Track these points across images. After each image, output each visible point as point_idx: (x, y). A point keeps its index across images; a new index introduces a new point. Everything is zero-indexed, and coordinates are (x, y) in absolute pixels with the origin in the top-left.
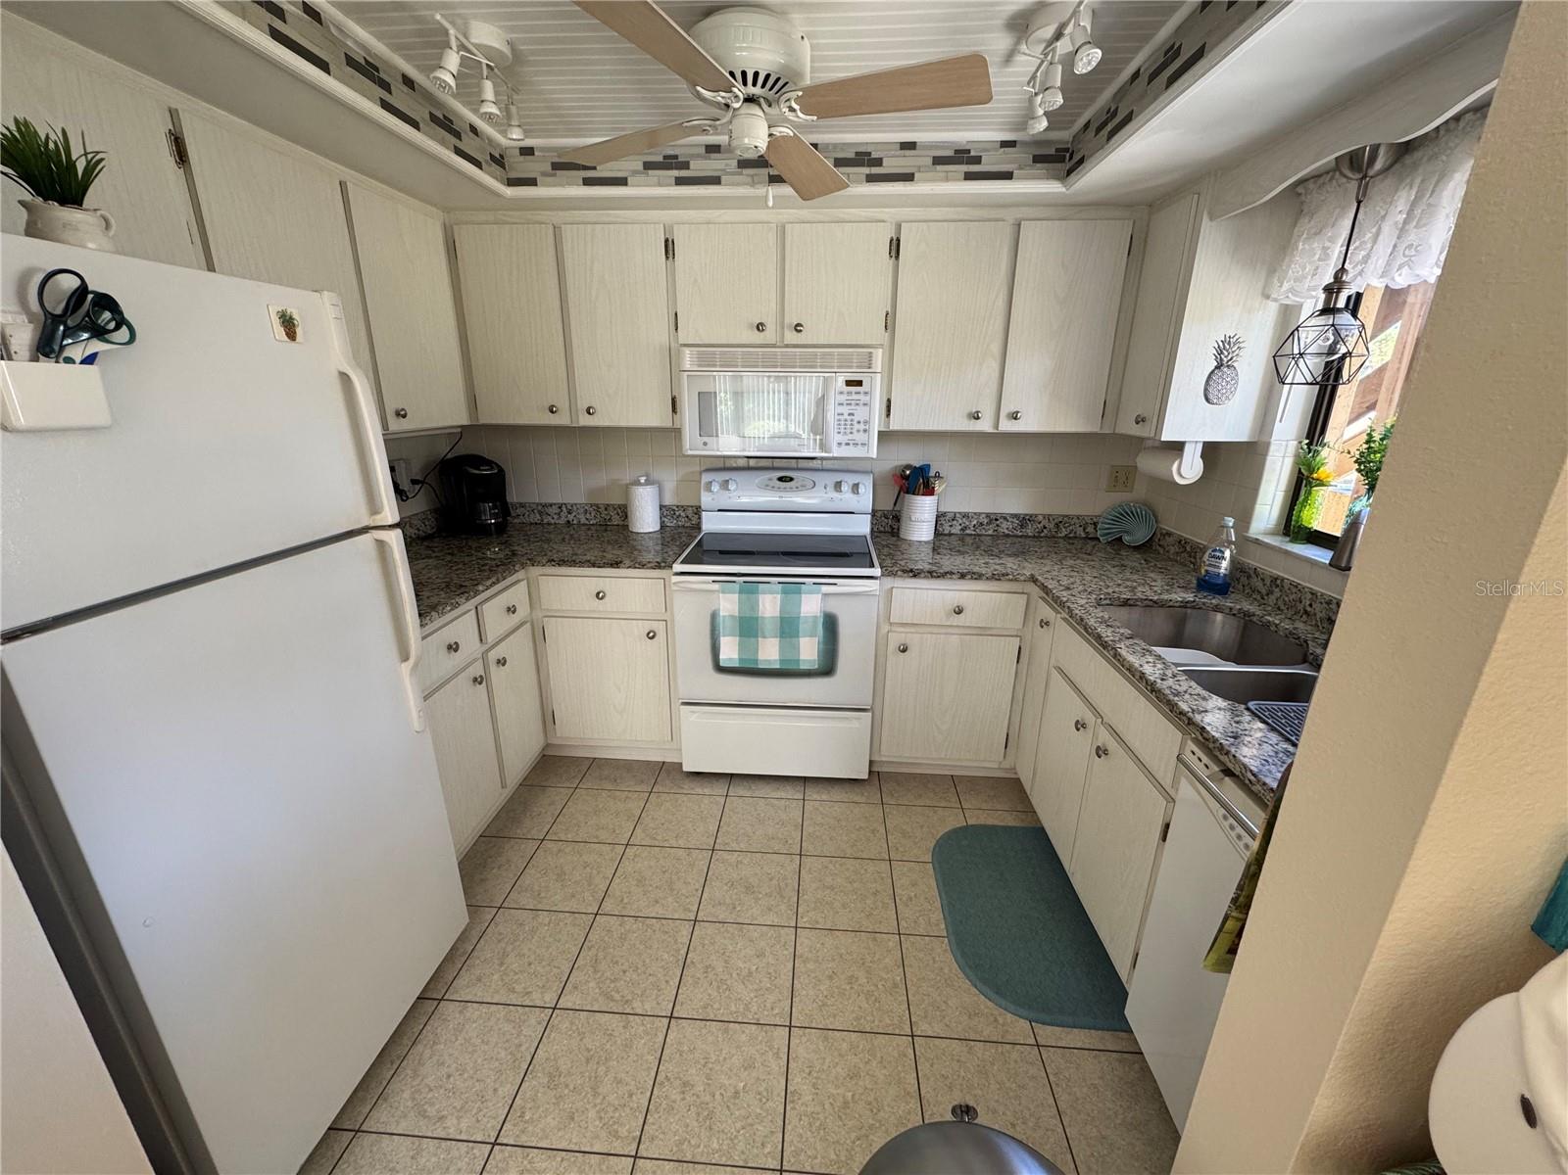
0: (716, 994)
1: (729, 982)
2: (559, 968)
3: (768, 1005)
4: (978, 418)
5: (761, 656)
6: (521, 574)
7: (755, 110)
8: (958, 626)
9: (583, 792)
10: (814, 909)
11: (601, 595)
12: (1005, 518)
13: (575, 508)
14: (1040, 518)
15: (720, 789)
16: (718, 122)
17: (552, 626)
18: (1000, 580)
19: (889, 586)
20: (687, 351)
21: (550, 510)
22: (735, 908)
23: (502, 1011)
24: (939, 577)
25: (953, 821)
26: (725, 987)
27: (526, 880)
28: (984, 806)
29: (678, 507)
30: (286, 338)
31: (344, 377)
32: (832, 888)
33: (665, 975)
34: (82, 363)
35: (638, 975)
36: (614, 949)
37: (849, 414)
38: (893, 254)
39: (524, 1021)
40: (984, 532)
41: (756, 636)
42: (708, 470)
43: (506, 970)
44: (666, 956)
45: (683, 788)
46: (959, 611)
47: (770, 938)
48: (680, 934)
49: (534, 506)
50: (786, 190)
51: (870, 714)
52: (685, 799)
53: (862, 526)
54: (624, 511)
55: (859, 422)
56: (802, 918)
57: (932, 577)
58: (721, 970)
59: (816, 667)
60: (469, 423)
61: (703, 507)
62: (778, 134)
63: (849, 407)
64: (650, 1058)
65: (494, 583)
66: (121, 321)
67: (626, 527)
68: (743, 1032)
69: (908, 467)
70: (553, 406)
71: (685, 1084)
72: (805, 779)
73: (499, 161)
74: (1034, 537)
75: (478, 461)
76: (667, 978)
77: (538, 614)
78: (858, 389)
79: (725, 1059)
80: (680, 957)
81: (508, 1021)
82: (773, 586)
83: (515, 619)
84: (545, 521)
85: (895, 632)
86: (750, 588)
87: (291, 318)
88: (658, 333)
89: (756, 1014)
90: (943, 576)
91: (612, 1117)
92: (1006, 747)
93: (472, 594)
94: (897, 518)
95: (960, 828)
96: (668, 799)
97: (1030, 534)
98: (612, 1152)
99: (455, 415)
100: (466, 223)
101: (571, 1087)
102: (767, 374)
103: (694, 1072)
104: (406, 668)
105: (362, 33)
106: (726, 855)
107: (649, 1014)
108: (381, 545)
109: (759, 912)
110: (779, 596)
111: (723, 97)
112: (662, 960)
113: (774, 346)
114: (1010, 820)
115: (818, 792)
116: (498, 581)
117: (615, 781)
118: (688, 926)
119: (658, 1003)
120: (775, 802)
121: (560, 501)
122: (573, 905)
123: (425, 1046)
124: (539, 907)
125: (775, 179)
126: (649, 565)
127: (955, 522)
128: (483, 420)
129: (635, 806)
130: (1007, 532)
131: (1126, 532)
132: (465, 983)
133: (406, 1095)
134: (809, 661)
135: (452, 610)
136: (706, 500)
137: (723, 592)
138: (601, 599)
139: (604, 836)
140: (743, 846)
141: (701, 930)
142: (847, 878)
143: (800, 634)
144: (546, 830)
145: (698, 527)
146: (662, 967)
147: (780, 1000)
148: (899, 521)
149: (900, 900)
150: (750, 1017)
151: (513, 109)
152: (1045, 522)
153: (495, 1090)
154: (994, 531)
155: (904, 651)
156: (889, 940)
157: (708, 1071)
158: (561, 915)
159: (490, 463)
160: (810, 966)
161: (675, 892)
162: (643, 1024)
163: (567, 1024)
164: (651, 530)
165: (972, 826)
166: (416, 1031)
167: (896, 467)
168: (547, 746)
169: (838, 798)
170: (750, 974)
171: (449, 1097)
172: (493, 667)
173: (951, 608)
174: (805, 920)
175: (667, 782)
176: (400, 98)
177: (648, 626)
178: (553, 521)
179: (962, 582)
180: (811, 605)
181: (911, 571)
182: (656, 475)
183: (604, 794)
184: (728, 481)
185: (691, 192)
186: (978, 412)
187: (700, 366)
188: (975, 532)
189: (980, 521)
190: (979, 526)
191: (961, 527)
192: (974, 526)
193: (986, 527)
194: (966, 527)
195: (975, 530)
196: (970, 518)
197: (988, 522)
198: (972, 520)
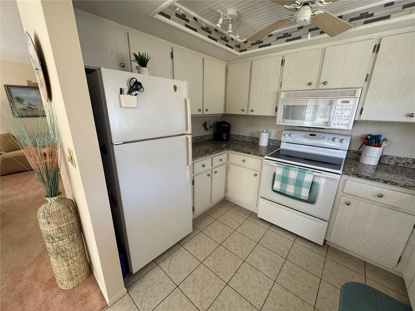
0: (242, 286)
1: (247, 285)
2: (207, 253)
3: (256, 300)
4: (413, 116)
5: (287, 190)
6: (226, 152)
7: (307, 7)
8: (379, 202)
9: (230, 212)
10: (284, 279)
11: (244, 161)
13: (246, 137)
15: (267, 226)
16: (293, 16)
17: (231, 166)
18: (409, 188)
19: (346, 179)
20: (283, 93)
21: (240, 137)
22: (257, 264)
23: (191, 256)
24: (371, 180)
25: (359, 279)
26: (245, 285)
27: (209, 228)
28: (378, 281)
29: (274, 140)
30: (174, 91)
31: (185, 99)
32: (293, 276)
33: (230, 271)
34: (134, 95)
35: (224, 267)
36: (221, 256)
37: (341, 113)
38: (376, 51)
39: (195, 262)
40: (409, 167)
41: (287, 183)
42: (286, 130)
43: (196, 247)
44: (232, 266)
45: (256, 221)
46: (381, 196)
47: (265, 279)
48: (239, 262)
49: (236, 136)
50: (325, 35)
51: (327, 223)
52: (255, 225)
53: (342, 155)
54: (258, 139)
55: (345, 116)
56: (278, 279)
57: (368, 179)
58: (246, 280)
59: (307, 199)
60: (224, 113)
61: (282, 141)
62: (317, 14)
63: (341, 111)
64: (218, 292)
65: (217, 153)
66: (142, 87)
67: (258, 144)
68: (245, 302)
69: (369, 135)
70: (243, 109)
71: (223, 305)
72: (297, 235)
73: (238, 46)
75: (224, 123)
76: (230, 272)
77: (228, 163)
78: (348, 104)
79: (237, 306)
80: (236, 269)
81: (192, 259)
82: (296, 169)
83: (222, 162)
84: (238, 140)
85: (345, 196)
86: (287, 167)
87: (176, 87)
88: (275, 88)
89: (251, 300)
90: (374, 180)
91: (202, 300)
92: (398, 262)
93: (211, 154)
94: (360, 154)
95: (361, 284)
96: (251, 223)
98: (199, 309)
99: (220, 111)
100: (231, 64)
101: (197, 285)
102: (310, 99)
103: (227, 304)
104: (188, 167)
105: (206, 21)
106: (261, 247)
107: (222, 279)
108: (187, 138)
109: (264, 269)
110: (297, 172)
111: (293, 6)
112: (231, 267)
113: (314, 90)
114: (392, 294)
115: (301, 242)
116: (219, 152)
117: (239, 212)
118: (242, 261)
119: (225, 278)
120: (284, 238)
121: (243, 135)
122: (216, 239)
123: (175, 254)
124: (209, 236)
125: (322, 33)
126: (258, 155)
127: (392, 160)
128: (227, 113)
129: (241, 221)
132: (187, 245)
133: (168, 263)
134: (305, 197)
135: (205, 157)
136: (283, 139)
137: (278, 167)
138: (244, 162)
139: (230, 225)
140: (267, 247)
141: (245, 264)
142: (301, 276)
143: (303, 187)
144: (218, 217)
145: (279, 147)
146: (230, 268)
147: (260, 301)
148: (360, 155)
149: (320, 295)
150: (249, 300)
151: (238, 30)
153: (183, 274)
155: (348, 204)
156: (309, 307)
157: (230, 306)
158: (213, 240)
159: (227, 123)
160: (275, 297)
161: (242, 250)
162: (219, 281)
163: (203, 269)
164: (264, 146)
165: (368, 286)
166: (175, 250)
167: (364, 135)
168: (225, 197)
169: (308, 247)
170: (254, 286)
171: (174, 269)
172: (213, 173)
173: (377, 194)
174: (279, 281)
175: (253, 218)
176: (214, 35)
177: (255, 172)
178: (240, 140)
179: (385, 184)
180: (308, 178)
181: (357, 175)
182: (270, 130)
183: (235, 214)
184: (291, 134)
185: (290, 43)
186: (413, 114)
187: (286, 97)
188: (403, 166)
189: (408, 162)
190: (407, 164)
191: (395, 163)
192: (404, 163)
193: (411, 165)
194: (398, 163)
195: (403, 165)
196: (402, 159)
197: (413, 163)
198: (403, 160)
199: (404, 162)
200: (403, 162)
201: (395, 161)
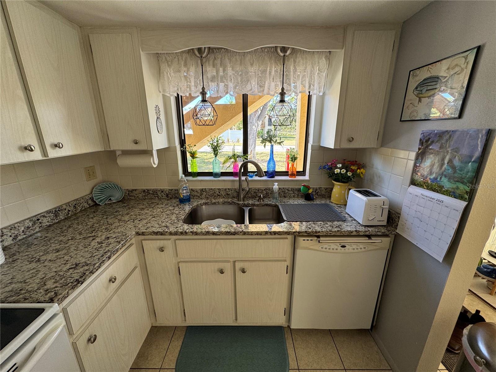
12: (44, 216)
14: (64, 207)
40: (32, 232)
74: (66, 218)
97: (63, 218)
130: (48, 224)
131: (111, 196)
152: (68, 208)
154: (40, 227)
173: (108, 281)
186: (30, 145)
188: (25, 236)
189: (27, 226)
190: (27, 230)
191: (11, 238)
192: (23, 232)
193: (33, 228)
194: (16, 236)
195: (25, 234)
196: (17, 228)
197: (33, 224)
198: (19, 228)
199: (23, 229)
200: (21, 230)
201: (11, 236)
